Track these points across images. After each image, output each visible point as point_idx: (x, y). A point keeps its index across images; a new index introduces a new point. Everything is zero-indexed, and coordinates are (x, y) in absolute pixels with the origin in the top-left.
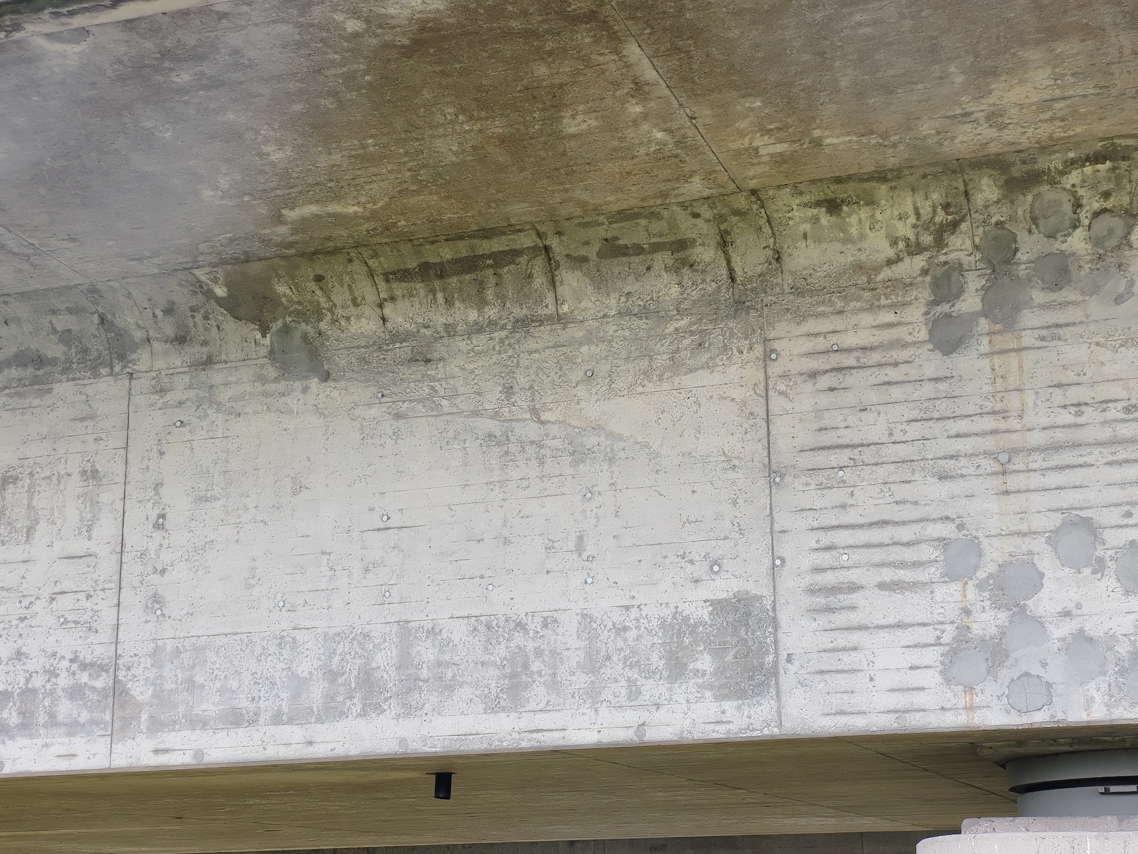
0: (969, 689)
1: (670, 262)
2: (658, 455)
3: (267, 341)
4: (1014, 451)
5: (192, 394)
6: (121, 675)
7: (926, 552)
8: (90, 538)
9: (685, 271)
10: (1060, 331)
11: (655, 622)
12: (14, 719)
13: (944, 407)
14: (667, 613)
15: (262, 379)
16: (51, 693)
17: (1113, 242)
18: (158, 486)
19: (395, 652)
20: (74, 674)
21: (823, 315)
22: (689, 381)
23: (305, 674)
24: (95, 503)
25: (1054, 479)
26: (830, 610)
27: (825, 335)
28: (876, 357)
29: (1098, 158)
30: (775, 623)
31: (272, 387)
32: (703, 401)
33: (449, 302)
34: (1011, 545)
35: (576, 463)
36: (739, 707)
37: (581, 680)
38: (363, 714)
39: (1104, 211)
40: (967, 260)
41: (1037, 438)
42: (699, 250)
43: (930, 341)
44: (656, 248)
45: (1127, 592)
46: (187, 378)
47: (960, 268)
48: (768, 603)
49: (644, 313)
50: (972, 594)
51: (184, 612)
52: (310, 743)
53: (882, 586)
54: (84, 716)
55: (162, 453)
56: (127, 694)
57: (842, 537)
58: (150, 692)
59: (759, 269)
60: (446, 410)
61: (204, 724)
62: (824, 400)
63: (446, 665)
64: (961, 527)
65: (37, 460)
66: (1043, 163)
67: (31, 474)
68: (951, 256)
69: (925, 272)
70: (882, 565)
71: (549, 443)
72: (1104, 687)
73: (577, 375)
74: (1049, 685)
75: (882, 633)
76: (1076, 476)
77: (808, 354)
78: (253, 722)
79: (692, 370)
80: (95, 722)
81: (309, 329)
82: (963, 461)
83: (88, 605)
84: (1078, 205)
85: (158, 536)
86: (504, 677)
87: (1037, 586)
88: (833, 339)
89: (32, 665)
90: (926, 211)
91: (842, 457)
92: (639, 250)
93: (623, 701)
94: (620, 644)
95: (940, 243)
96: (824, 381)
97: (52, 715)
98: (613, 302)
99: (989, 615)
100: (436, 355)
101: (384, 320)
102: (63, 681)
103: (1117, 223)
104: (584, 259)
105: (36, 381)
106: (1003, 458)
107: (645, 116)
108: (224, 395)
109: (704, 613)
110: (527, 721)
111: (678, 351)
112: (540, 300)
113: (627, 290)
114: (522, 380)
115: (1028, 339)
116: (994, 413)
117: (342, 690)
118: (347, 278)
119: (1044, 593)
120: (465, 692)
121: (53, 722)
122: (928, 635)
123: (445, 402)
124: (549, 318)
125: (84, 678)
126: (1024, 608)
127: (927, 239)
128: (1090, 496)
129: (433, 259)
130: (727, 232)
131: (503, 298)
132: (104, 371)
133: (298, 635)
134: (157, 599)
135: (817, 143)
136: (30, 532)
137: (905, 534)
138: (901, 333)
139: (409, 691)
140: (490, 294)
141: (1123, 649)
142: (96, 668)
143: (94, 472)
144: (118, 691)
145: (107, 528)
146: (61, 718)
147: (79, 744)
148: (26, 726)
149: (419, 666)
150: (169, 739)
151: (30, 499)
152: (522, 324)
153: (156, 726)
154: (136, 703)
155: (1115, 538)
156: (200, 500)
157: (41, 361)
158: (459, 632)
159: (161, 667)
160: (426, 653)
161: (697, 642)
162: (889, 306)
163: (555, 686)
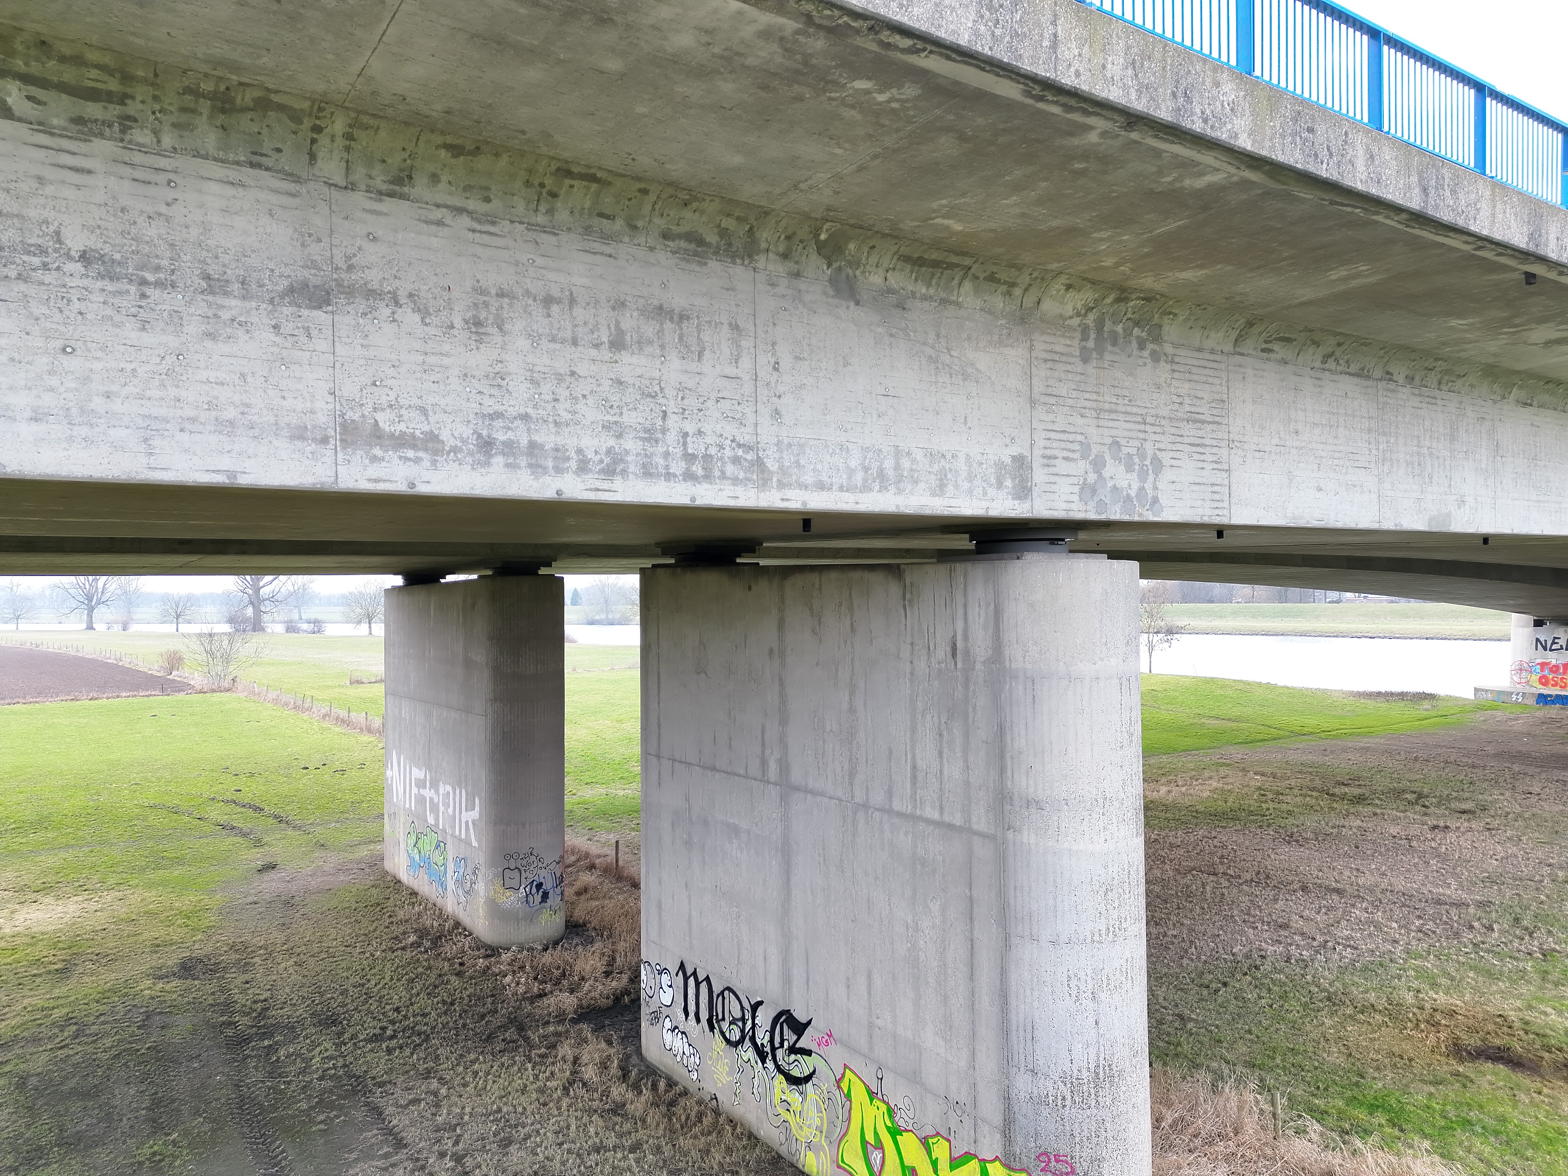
3: (829, 272)
4: (1101, 410)
5: (791, 292)
6: (761, 453)
7: (1076, 447)
8: (737, 368)
10: (1114, 364)
11: (992, 462)
12: (700, 472)
13: (1083, 386)
15: (825, 293)
16: (722, 458)
17: (1129, 332)
18: (774, 344)
19: (894, 460)
20: (734, 449)
21: (1049, 334)
22: (1006, 351)
23: (854, 467)
24: (738, 346)
25: (1111, 424)
26: (1048, 466)
27: (1049, 343)
28: (1064, 359)
30: (1032, 469)
31: (831, 300)
33: (916, 280)
34: (1098, 448)
35: (964, 380)
36: (1019, 504)
37: (967, 485)
39: (1131, 319)
40: (1091, 325)
41: (1107, 406)
42: (1017, 289)
43: (1079, 356)
45: (1127, 472)
46: (786, 281)
47: (1089, 328)
48: (1029, 460)
49: (990, 312)
50: (1088, 466)
51: (792, 423)
52: (857, 503)
53: (1064, 458)
54: (742, 474)
55: (775, 324)
56: (765, 464)
57: (1053, 435)
58: (777, 466)
59: (1031, 305)
61: (807, 487)
62: (1049, 373)
64: (1086, 438)
65: (702, 309)
67: (698, 317)
68: (1088, 322)
69: (1079, 326)
70: (1064, 449)
71: (954, 367)
72: (1120, 507)
73: (964, 336)
74: (1106, 504)
75: (1063, 478)
76: (1115, 424)
77: (1044, 351)
78: (830, 489)
79: (1006, 346)
80: (747, 479)
81: (851, 272)
82: (1087, 411)
83: (739, 408)
84: (1126, 314)
85: (776, 373)
86: (938, 479)
87: (1105, 466)
88: (1052, 346)
89: (709, 440)
90: (1089, 300)
91: (1054, 400)
93: (981, 496)
94: (980, 470)
95: (1085, 315)
96: (1049, 365)
97: (723, 472)
98: (979, 302)
99: (1092, 475)
100: (907, 307)
101: (886, 279)
102: (728, 452)
103: (1131, 325)
104: (977, 278)
105: (696, 254)
106: (1098, 412)
108: (807, 298)
109: (1008, 461)
110: (947, 502)
111: (1001, 335)
112: (952, 292)
113: (985, 298)
114: (943, 332)
115: (1106, 364)
116: (1096, 392)
117: (870, 477)
118: (884, 251)
119: (1106, 468)
120: (922, 485)
121: (723, 476)
122: (1075, 480)
123: (912, 334)
124: (954, 303)
125: (740, 452)
126: (1101, 474)
127: (1083, 312)
128: (1119, 433)
130: (1032, 286)
131: (938, 285)
132: (739, 261)
133: (850, 446)
134: (777, 412)
136: (700, 355)
137: (1071, 437)
138: (1072, 350)
139: (899, 481)
140: (933, 282)
141: (1125, 493)
142: (748, 448)
143: (737, 326)
144: (759, 463)
145: (746, 363)
146: (728, 474)
147: (739, 491)
148: (708, 477)
149: (903, 470)
150: (789, 493)
151: (699, 334)
152: (944, 302)
153: (781, 485)
154: (769, 471)
155: (1125, 450)
156: (797, 358)
157: (701, 242)
158: (919, 455)
159: (782, 452)
160: (906, 463)
161: (1006, 473)
162: (1069, 337)
163: (956, 486)
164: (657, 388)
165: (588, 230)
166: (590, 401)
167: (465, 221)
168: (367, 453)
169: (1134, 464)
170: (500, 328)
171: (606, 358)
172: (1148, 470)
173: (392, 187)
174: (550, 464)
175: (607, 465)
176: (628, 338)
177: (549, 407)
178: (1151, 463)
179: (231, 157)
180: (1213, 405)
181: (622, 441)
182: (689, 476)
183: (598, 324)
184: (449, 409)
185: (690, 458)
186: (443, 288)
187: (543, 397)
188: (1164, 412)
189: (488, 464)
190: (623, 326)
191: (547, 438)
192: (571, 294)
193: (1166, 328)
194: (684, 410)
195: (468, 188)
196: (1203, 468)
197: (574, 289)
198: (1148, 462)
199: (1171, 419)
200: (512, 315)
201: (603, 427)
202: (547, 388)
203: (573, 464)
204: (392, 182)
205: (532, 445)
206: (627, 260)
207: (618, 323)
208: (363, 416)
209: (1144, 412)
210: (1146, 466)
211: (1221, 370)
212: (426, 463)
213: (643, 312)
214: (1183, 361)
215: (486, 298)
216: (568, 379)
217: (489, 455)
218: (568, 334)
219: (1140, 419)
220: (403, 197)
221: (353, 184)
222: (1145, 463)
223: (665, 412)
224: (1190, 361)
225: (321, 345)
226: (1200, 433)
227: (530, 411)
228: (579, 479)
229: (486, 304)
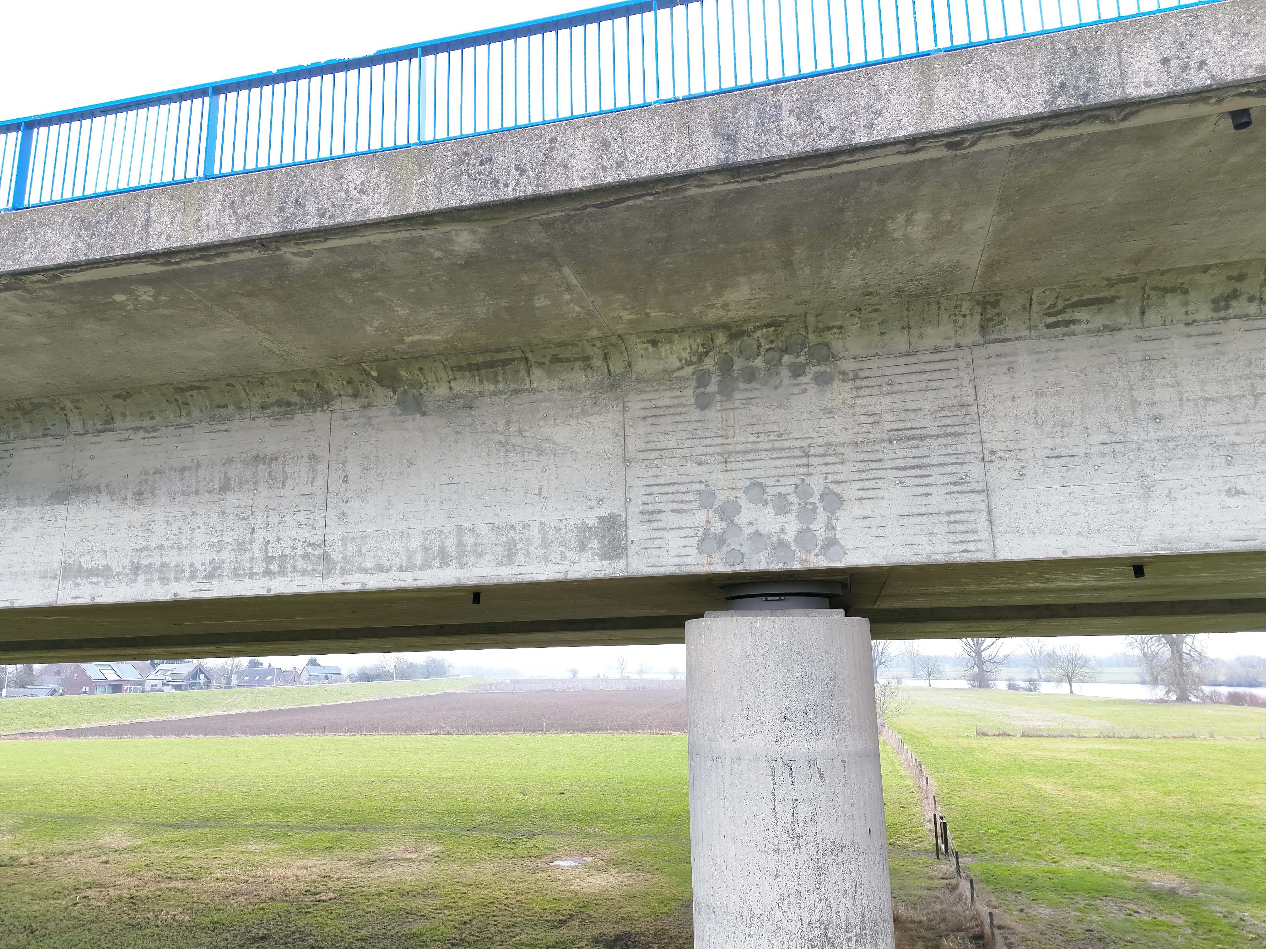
0: (709, 556)
1: (582, 366)
2: (576, 452)
3: (396, 397)
4: (730, 453)
5: (361, 420)
6: (327, 549)
7: (692, 496)
8: (312, 486)
9: (589, 370)
10: (751, 401)
11: (573, 526)
12: (277, 569)
13: (701, 433)
14: (579, 522)
15: (393, 414)
16: (294, 557)
17: (774, 363)
18: (344, 463)
19: (455, 539)
20: (305, 548)
21: (649, 391)
22: (590, 419)
23: (414, 549)
24: (314, 470)
25: (747, 465)
26: (650, 521)
27: (650, 400)
28: (672, 411)
29: (768, 326)
30: (626, 527)
31: (398, 418)
32: (596, 429)
33: (481, 381)
34: (728, 494)
36: (610, 564)
37: (540, 552)
38: (440, 567)
39: (771, 349)
40: (712, 369)
41: (740, 447)
42: (595, 361)
43: (695, 404)
44: (576, 360)
45: (777, 514)
46: (358, 413)
47: (708, 372)
48: (623, 518)
49: (570, 388)
50: (711, 515)
51: (357, 520)
52: (416, 580)
53: (673, 511)
54: (309, 568)
55: (346, 448)
56: (330, 557)
57: (656, 490)
58: (341, 557)
59: (621, 370)
60: (480, 430)
61: (366, 571)
62: (649, 429)
63: (479, 545)
64: (707, 486)
65: (287, 450)
66: (745, 327)
67: (284, 456)
68: (705, 367)
69: (693, 374)
70: (673, 502)
71: (527, 446)
72: (766, 555)
73: (540, 416)
74: (743, 554)
75: (672, 532)
76: (756, 464)
77: (643, 409)
78: (389, 570)
79: (591, 415)
80: (314, 570)
81: (416, 392)
82: (708, 457)
83: (311, 517)
84: (760, 346)
85: (344, 485)
86: (505, 550)
87: (739, 512)
88: (654, 402)
89: (285, 544)
90: (694, 347)
91: (657, 454)
92: (568, 360)
93: (559, 561)
94: (558, 536)
95: (700, 361)
96: (650, 421)
97: (294, 567)
98: (556, 383)
99: (718, 523)
100: (475, 405)
101: (451, 388)
102: (300, 551)
103: (776, 354)
104: (543, 364)
105: (286, 413)
106: (726, 456)
107: (572, 300)
108: (375, 421)
109: (595, 522)
110: (515, 570)
111: (585, 406)
112: (523, 381)
113: (562, 378)
114: (514, 417)
115: (737, 404)
116: (722, 436)
117: (431, 556)
118: (433, 369)
119: (741, 514)
120: (487, 557)
121: (295, 570)
122: (692, 532)
123: (479, 427)
124: (527, 390)
125: (310, 550)
126: (733, 521)
127: (695, 359)
128: (762, 473)
129: (474, 362)
130: (608, 354)
131: (506, 381)
132: (318, 409)
133: (410, 531)
134: (344, 514)
135: (648, 315)
136: (284, 483)
137: (683, 488)
138: (683, 400)
139: (461, 556)
140: (500, 378)
141: (774, 539)
142: (315, 545)
143: (314, 456)
144: (325, 556)
145: (320, 481)
146: (298, 568)
147: (307, 580)
148: (282, 572)
149: (466, 546)
150: (350, 578)
151: (284, 468)
152: (515, 392)
153: (344, 572)
154: (334, 562)
155: (772, 491)
156: (364, 469)
157: (289, 404)
158: (484, 531)
159: (346, 545)
160: (469, 540)
161: (592, 535)
162: (678, 389)
163: (528, 554)
164: (249, 513)
165: (213, 418)
166: (202, 530)
167: (141, 434)
168: (73, 582)
169: (790, 504)
170: (153, 494)
171: (216, 499)
172: (815, 508)
173: (105, 426)
174: (172, 576)
175: (209, 572)
176: (232, 482)
177: (176, 538)
178: (822, 499)
179: (36, 434)
180: (942, 414)
181: (221, 554)
182: (268, 573)
183: (213, 477)
184: (118, 549)
185: (269, 559)
186: (124, 477)
187: (173, 532)
188: (846, 437)
189: (135, 580)
190: (229, 475)
191: (172, 559)
192: (198, 462)
193: (837, 345)
194: (268, 525)
195: (141, 415)
196: (927, 494)
197: (200, 458)
198: (815, 499)
199: (856, 444)
200: (160, 484)
201: (209, 546)
202: (175, 526)
203: (187, 574)
204: (104, 424)
205: (163, 565)
206: (237, 431)
207: (226, 473)
208: (74, 560)
209: (804, 443)
210: (812, 504)
211: (958, 368)
212: (102, 584)
213: (246, 463)
214: (875, 373)
215: (146, 477)
216: (190, 517)
217: (136, 575)
218: (193, 489)
219: (797, 452)
220: (110, 430)
221: (87, 431)
222: (811, 500)
223: (253, 529)
224: (888, 371)
225: (60, 523)
226: (916, 452)
227: (164, 542)
228: (189, 584)
229: (146, 480)
